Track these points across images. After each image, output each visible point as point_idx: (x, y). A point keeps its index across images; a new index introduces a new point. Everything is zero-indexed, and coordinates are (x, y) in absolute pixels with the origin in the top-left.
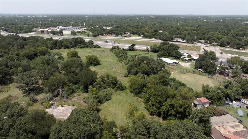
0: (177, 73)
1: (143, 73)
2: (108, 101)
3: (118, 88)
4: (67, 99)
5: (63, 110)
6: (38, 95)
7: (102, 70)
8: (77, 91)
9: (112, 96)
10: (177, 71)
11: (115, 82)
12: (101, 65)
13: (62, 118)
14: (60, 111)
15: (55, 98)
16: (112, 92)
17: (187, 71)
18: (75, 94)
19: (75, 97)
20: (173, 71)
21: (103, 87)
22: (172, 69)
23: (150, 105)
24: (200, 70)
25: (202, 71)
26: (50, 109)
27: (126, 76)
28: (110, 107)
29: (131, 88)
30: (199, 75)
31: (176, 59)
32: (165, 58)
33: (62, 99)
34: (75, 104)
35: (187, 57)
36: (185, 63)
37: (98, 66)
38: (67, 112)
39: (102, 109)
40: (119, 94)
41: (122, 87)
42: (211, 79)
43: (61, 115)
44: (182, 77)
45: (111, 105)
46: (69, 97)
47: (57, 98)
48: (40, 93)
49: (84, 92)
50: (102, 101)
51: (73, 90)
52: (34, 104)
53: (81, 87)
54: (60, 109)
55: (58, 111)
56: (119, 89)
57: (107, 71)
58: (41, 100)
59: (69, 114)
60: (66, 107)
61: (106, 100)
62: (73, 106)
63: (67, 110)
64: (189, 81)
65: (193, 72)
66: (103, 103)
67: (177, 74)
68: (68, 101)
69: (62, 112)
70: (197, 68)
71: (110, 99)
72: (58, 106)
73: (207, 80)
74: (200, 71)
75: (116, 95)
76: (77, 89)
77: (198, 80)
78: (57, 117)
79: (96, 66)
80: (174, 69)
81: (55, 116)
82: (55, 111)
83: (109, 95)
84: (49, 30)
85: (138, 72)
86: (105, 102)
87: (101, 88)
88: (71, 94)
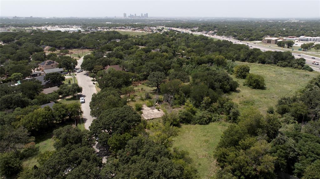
2: (201, 124)
3: (230, 119)
4: (170, 107)
7: (253, 95)
26: (149, 108)
33: (167, 105)
38: (155, 116)
40: (223, 125)
43: (147, 116)
45: (196, 130)
51: (184, 101)
57: (257, 98)
60: (161, 112)
63: (157, 114)
66: (192, 124)
69: (152, 114)
71: (204, 124)
72: (157, 109)
75: (218, 124)
81: (143, 114)
82: (150, 111)
83: (205, 119)
84: (280, 39)
85: (287, 112)
86: (195, 124)
87: (206, 108)
88: (179, 104)
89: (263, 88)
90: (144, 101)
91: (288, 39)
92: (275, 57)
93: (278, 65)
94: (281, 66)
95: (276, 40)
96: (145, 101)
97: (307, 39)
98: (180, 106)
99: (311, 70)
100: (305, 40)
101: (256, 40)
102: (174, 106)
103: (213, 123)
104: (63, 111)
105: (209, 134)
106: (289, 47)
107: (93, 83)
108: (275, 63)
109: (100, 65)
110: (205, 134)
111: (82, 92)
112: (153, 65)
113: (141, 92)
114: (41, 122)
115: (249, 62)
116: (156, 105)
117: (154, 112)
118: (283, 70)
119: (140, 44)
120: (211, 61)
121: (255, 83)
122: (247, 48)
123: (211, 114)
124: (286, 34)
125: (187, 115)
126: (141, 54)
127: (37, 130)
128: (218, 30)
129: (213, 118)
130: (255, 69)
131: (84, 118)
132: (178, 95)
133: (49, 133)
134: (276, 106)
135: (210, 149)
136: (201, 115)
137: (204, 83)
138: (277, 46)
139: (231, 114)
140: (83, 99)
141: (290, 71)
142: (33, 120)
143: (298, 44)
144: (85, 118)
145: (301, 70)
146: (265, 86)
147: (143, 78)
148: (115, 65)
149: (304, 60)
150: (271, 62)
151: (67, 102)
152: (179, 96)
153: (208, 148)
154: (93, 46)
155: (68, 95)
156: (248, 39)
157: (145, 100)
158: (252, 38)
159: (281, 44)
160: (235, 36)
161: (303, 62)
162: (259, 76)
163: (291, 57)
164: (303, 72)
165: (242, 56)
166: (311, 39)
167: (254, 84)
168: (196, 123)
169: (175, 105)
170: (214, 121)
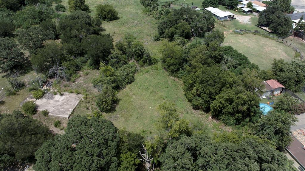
0: (231, 33)
1: (182, 35)
2: (130, 83)
3: (144, 62)
4: (69, 82)
5: (63, 102)
6: (26, 75)
7: (120, 29)
8: (84, 67)
9: (136, 75)
10: (231, 31)
11: (140, 52)
12: (119, 20)
13: (61, 116)
14: (58, 104)
15: (50, 80)
16: (136, 68)
17: (247, 31)
18: (81, 73)
19: (81, 78)
20: (225, 30)
21: (121, 62)
22: (224, 26)
23: (193, 94)
24: (264, 30)
25: (269, 31)
26: (43, 100)
27: (157, 39)
28: (133, 94)
29: (164, 61)
30: (264, 37)
31: (230, 9)
32: (214, 7)
33: (61, 82)
34: (80, 91)
35: (246, 6)
36: (242, 16)
37: (115, 21)
38: (68, 104)
39: (121, 100)
40: (147, 72)
41: (151, 60)
42: (282, 44)
43: (59, 112)
44: (238, 40)
45: (135, 92)
46: (71, 78)
47: (53, 80)
48: (29, 71)
49: (95, 68)
50: (122, 85)
51: (77, 66)
52: (18, 91)
53: (89, 61)
54: (58, 100)
55: (55, 103)
56: (146, 64)
57: (127, 30)
58: (29, 84)
59: (71, 108)
60: (67, 95)
61: (128, 83)
62: (78, 93)
63: (68, 101)
64: (249, 48)
65: (256, 33)
66: (123, 88)
67: (232, 36)
68: (70, 86)
69: (61, 105)
70: (260, 26)
71: (133, 81)
72: (56, 94)
73: (276, 47)
74: (266, 30)
75: (142, 73)
76: (83, 64)
77: (262, 47)
78: (53, 114)
79: (111, 22)
80: (228, 27)
81: (51, 113)
82: (51, 103)
83: (131, 75)
89: (118, 18)
168: (126, 85)
170: (135, 73)
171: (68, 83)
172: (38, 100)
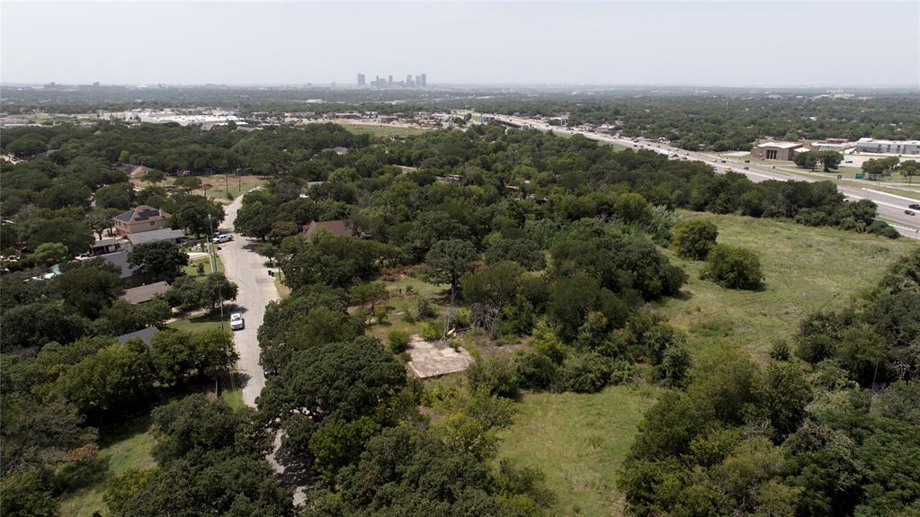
4: (492, 342)
5: (446, 359)
7: (728, 308)
13: (417, 372)
14: (435, 358)
16: (631, 376)
18: (525, 339)
19: (516, 346)
26: (429, 345)
33: (480, 337)
38: (447, 366)
40: (643, 394)
43: (423, 366)
45: (566, 408)
50: (554, 383)
54: (444, 353)
55: (435, 355)
57: (741, 316)
59: (441, 371)
60: (463, 355)
63: (453, 361)
68: (487, 347)
69: (436, 361)
72: (453, 347)
75: (630, 391)
81: (413, 362)
82: (431, 352)
83: (591, 375)
84: (801, 146)
85: (829, 355)
86: (562, 392)
87: (593, 345)
88: (515, 333)
89: (756, 286)
90: (415, 325)
91: (824, 146)
92: (788, 196)
93: (798, 221)
94: (807, 223)
95: (791, 150)
96: (416, 323)
97: (880, 145)
98: (519, 339)
99: (894, 235)
100: (874, 148)
101: (735, 150)
102: (502, 339)
103: (614, 388)
104: (181, 352)
105: (602, 421)
106: (829, 169)
107: (269, 272)
108: (790, 215)
109: (290, 220)
110: (591, 419)
111: (238, 297)
112: (440, 220)
113: (406, 296)
114: (119, 385)
115: (714, 212)
116: (449, 337)
117: (442, 356)
118: (812, 233)
119: (404, 160)
120: (606, 210)
121: (732, 272)
122: (709, 171)
123: (607, 363)
124: (819, 131)
125: (538, 365)
126: (406, 190)
127: (105, 408)
128: (626, 120)
129: (614, 373)
130: (734, 233)
131: (240, 372)
132: (512, 305)
133: (137, 416)
134: (796, 338)
135: (608, 463)
136: (580, 366)
137: (588, 271)
138: (795, 165)
139: (666, 362)
140: (238, 319)
141: (833, 237)
142: (95, 381)
143: (854, 159)
144: (244, 373)
145: (865, 235)
146: (762, 281)
147: (411, 256)
148: (331, 219)
149: (873, 206)
150: (779, 212)
151: (192, 328)
152: (514, 309)
153: (601, 461)
154: (270, 165)
155: (196, 307)
156: (712, 147)
157: (418, 321)
158: (724, 145)
159: (805, 159)
160: (673, 139)
161: (870, 210)
162: (743, 253)
163: (834, 197)
164: (871, 241)
165: (695, 193)
166: (889, 146)
167: (732, 275)
168: (564, 390)
169: (504, 334)
170: (616, 383)
171: (488, 342)
172: (423, 342)
